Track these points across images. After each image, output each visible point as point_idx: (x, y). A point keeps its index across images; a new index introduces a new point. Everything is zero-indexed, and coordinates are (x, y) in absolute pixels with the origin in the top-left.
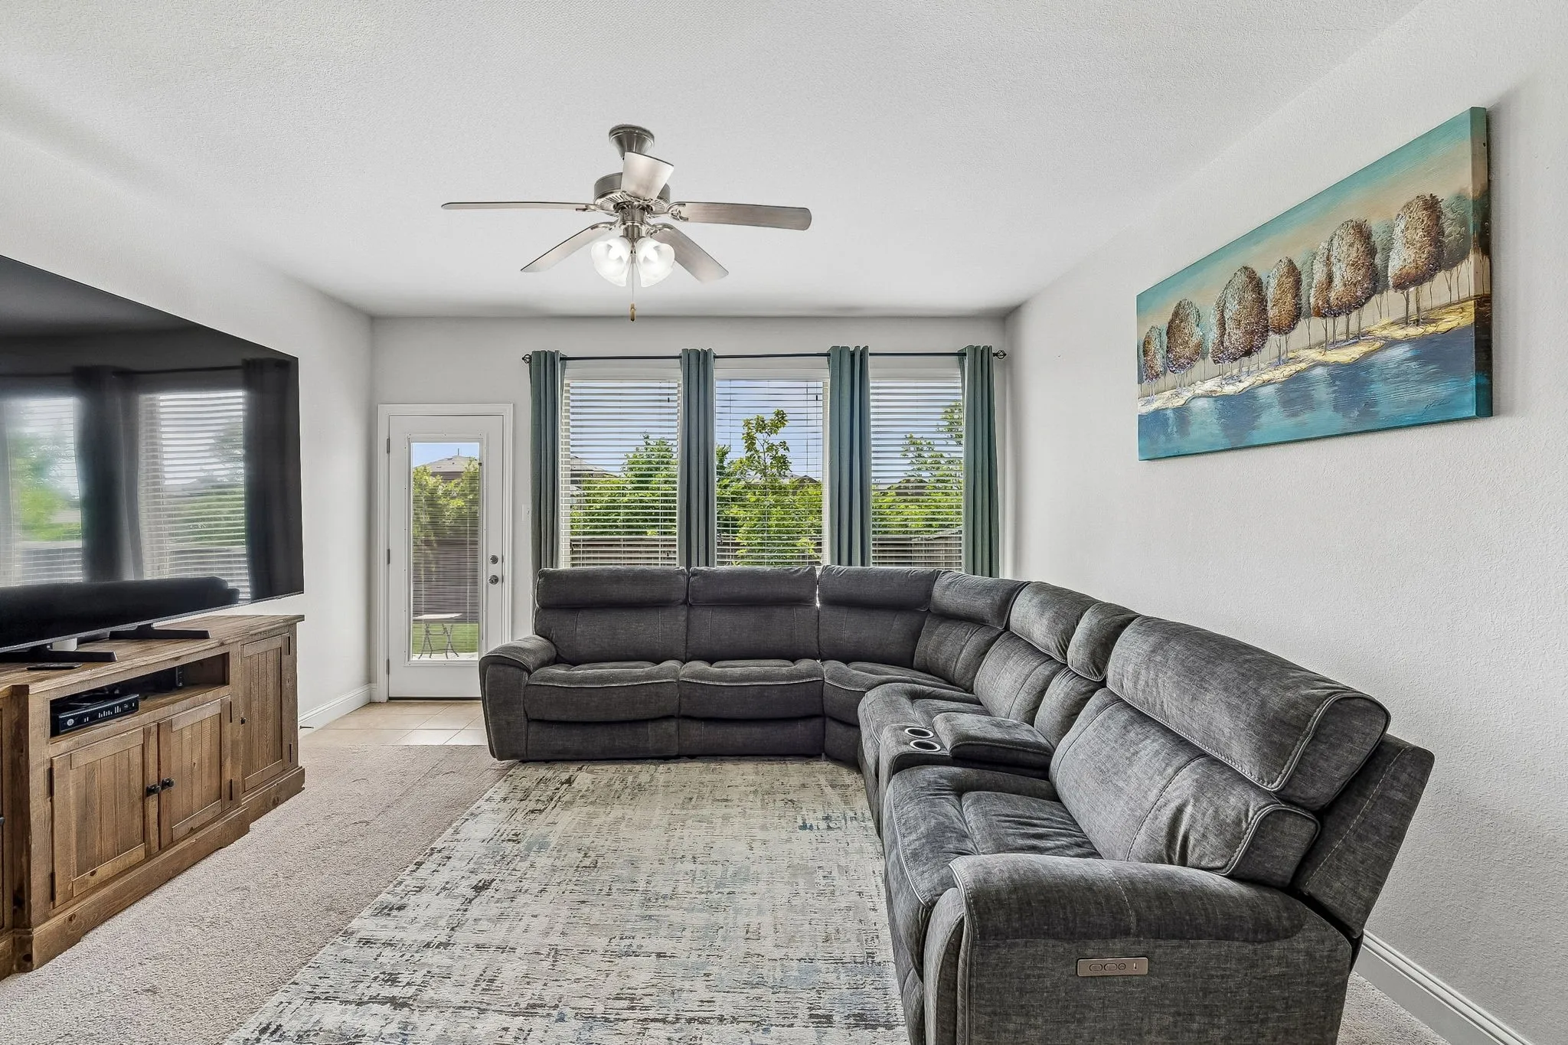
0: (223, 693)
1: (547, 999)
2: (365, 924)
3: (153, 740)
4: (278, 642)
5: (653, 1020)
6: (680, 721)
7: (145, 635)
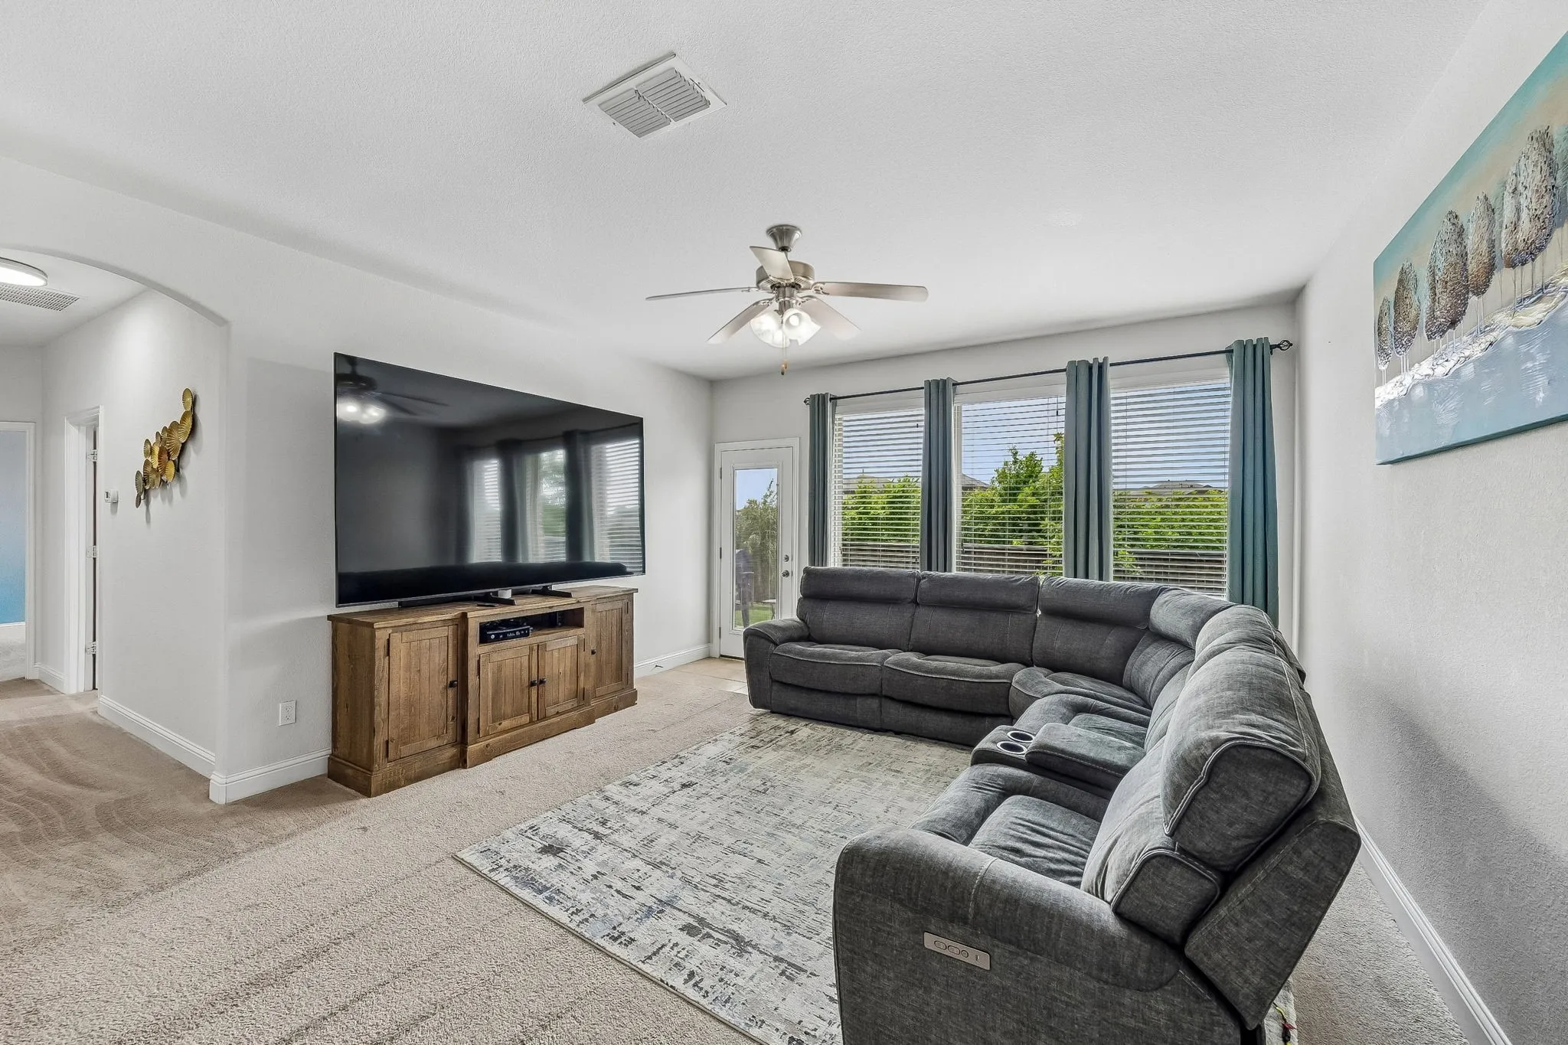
0: (579, 631)
1: (673, 862)
2: (613, 790)
3: (535, 654)
4: (619, 605)
5: (723, 898)
6: (883, 700)
7: (546, 593)
